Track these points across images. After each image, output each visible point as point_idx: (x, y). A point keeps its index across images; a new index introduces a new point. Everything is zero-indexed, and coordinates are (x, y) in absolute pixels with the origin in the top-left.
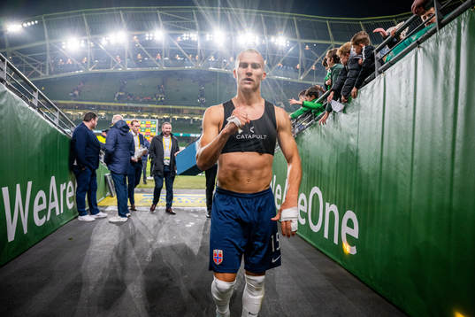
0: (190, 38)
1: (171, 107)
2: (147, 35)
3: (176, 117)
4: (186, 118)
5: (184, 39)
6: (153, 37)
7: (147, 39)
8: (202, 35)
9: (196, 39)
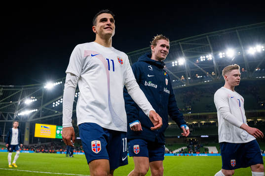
0: (206, 59)
1: (198, 114)
2: (173, 63)
3: (203, 122)
4: (212, 122)
5: (202, 60)
6: (178, 64)
7: (173, 65)
8: (215, 55)
9: (211, 59)
